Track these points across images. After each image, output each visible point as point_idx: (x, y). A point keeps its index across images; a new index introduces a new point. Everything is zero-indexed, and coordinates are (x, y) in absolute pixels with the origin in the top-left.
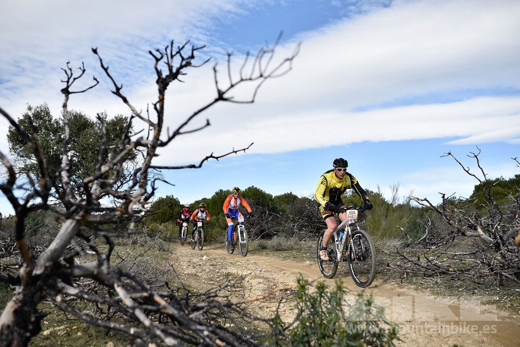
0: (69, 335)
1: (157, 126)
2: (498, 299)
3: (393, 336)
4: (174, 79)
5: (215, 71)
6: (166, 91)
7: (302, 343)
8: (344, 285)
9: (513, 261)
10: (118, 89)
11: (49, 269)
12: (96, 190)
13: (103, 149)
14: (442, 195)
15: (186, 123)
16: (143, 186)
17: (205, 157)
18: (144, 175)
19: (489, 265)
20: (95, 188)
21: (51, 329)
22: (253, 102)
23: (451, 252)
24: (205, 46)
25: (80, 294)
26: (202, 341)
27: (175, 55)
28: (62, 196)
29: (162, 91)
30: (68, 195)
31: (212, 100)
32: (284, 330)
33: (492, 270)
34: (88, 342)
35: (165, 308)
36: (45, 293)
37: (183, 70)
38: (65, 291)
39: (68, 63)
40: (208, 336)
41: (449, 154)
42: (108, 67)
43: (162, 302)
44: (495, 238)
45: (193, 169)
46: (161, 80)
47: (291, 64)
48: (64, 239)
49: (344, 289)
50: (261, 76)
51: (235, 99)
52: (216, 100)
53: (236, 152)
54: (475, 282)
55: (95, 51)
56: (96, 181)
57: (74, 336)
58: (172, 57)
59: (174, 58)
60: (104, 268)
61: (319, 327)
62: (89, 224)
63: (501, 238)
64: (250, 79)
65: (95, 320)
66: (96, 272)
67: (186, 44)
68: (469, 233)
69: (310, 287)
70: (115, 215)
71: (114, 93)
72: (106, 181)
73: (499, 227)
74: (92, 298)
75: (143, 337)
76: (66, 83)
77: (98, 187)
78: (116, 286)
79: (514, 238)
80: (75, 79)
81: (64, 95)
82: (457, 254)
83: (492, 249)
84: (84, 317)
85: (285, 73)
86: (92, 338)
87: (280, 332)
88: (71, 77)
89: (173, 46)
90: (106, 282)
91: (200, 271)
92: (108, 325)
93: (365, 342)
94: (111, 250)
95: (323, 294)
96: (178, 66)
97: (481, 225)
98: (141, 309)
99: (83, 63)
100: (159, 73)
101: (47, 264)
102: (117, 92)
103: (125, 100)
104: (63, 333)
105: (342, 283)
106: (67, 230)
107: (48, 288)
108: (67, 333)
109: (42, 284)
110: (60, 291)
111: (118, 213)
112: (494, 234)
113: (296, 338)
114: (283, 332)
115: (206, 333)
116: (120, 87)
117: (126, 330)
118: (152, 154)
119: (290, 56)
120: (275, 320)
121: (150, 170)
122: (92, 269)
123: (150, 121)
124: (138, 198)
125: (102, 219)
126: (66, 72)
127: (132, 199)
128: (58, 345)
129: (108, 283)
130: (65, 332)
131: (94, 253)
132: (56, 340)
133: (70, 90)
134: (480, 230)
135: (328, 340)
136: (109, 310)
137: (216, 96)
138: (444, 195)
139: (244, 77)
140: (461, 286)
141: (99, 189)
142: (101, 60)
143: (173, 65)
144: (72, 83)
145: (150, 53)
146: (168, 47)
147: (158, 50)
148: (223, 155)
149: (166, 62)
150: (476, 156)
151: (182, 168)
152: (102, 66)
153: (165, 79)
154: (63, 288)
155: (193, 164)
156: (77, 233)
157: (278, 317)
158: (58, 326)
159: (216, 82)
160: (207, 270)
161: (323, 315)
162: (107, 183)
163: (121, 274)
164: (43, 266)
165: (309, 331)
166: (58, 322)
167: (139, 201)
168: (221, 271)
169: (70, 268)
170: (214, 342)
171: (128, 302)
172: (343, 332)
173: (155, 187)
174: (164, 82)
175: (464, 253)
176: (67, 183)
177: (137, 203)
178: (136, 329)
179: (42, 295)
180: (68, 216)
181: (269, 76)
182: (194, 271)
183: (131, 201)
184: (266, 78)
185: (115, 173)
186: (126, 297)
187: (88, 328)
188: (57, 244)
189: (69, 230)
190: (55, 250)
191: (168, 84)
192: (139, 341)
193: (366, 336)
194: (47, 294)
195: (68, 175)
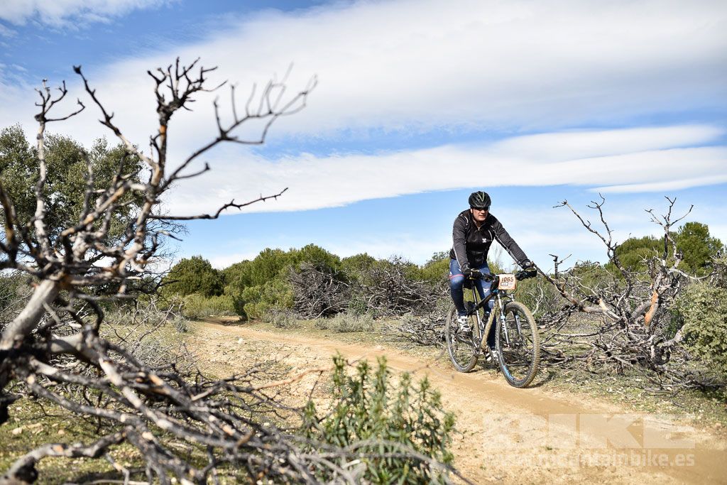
0: (47, 434)
1: (157, 166)
2: (611, 390)
3: (449, 427)
4: (179, 107)
5: (216, 106)
6: (169, 122)
7: (337, 435)
8: (388, 364)
9: (639, 344)
10: (108, 118)
11: (19, 344)
12: (79, 245)
13: (90, 194)
14: (554, 258)
15: (184, 166)
16: (141, 240)
17: (223, 205)
18: (141, 227)
19: (605, 349)
20: (78, 244)
21: (24, 427)
22: (262, 142)
23: (565, 333)
24: (216, 68)
25: (58, 374)
26: (211, 432)
27: (182, 76)
28: (35, 253)
29: (164, 123)
30: (44, 252)
31: (214, 140)
32: (319, 421)
33: (609, 354)
34: (72, 441)
35: (161, 387)
36: (13, 373)
37: (192, 96)
38: (38, 371)
39: (44, 81)
40: (214, 422)
41: (565, 203)
42: (95, 91)
43: (159, 382)
44: (621, 315)
45: (207, 220)
46: (162, 108)
47: (305, 99)
48: (38, 307)
49: (388, 369)
50: (270, 113)
51: (241, 139)
52: (219, 140)
53: (264, 199)
54: (588, 371)
55: (78, 71)
56: (79, 234)
57: (54, 435)
58: (178, 78)
59: (181, 79)
60: (88, 340)
61: (360, 417)
62: (71, 288)
63: (628, 315)
64: (258, 116)
65: (76, 406)
66: (79, 348)
67: (195, 62)
68: (588, 308)
69: (348, 367)
70: (105, 277)
71: (102, 123)
72: (92, 234)
73: (626, 300)
74: (73, 379)
75: (137, 425)
76: (41, 108)
77: (83, 241)
78: (101, 361)
79: (644, 315)
80: (53, 103)
81: (39, 123)
82: (572, 335)
83: (617, 328)
84: (63, 402)
85: (298, 110)
86: (77, 437)
87: (313, 424)
88: (48, 99)
89: (179, 64)
90: (92, 361)
91: (232, 358)
92: (93, 411)
93: (416, 436)
94: (99, 322)
95: (366, 377)
96: (185, 90)
97: (604, 298)
98: (132, 388)
99: (64, 82)
100: (160, 99)
101: (17, 337)
102: (107, 121)
103: (117, 132)
104: (39, 432)
105: (386, 361)
106: (42, 294)
107: (17, 367)
108: (44, 431)
109: (10, 362)
110: (33, 371)
111: (108, 274)
112: (620, 310)
113: (329, 429)
114: (316, 424)
115: (212, 418)
116: (110, 115)
117: (115, 417)
118: (151, 200)
119: (303, 90)
120: (306, 409)
121: (149, 220)
122: (74, 344)
123: (149, 159)
124: (133, 256)
125: (87, 282)
126: (41, 94)
127: (125, 256)
128: (32, 445)
129: (95, 362)
130: (42, 430)
131: (79, 326)
132: (30, 441)
133: (47, 116)
134: (602, 303)
135: (369, 432)
136: (100, 400)
137: (218, 135)
138: (557, 258)
139: (251, 114)
140: (570, 375)
141: (84, 243)
142: (86, 81)
143: (179, 88)
144: (50, 107)
145: (149, 73)
146: (171, 66)
147: (160, 70)
148: (247, 203)
149: (170, 85)
150: (598, 207)
151: (192, 218)
152: (88, 89)
153: (168, 107)
154: (37, 367)
155: (206, 213)
156: (55, 299)
157: (311, 405)
158: (33, 423)
159: (218, 119)
160: (243, 357)
161: (365, 401)
162: (93, 236)
163: (107, 346)
164: (11, 339)
165: (347, 423)
166: (34, 418)
167: (135, 259)
168: (261, 359)
169: (46, 342)
170: (222, 429)
171: (116, 380)
172: (383, 420)
173: (158, 243)
174: (167, 110)
175: (582, 334)
176: (42, 237)
177: (132, 262)
178: (128, 417)
179: (10, 376)
180: (42, 276)
181: (281, 113)
182: (224, 358)
183: (123, 259)
184: (276, 115)
185: (105, 224)
186: (112, 375)
187: (74, 424)
188: (29, 313)
189: (46, 294)
190: (27, 320)
191: (171, 113)
192: (130, 428)
193: (419, 428)
194: (16, 374)
195: (44, 225)
